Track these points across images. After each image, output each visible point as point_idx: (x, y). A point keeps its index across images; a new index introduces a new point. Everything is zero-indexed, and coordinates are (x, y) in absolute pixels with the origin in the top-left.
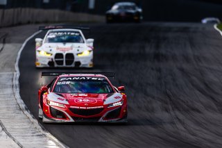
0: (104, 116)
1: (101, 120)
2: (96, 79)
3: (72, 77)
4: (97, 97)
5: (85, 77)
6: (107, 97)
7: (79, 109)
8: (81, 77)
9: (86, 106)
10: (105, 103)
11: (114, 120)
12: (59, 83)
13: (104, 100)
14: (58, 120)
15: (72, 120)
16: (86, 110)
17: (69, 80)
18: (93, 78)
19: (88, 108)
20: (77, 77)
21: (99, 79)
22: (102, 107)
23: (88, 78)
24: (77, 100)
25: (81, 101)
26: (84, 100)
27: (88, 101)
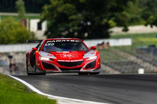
0: (84, 67)
1: (82, 70)
2: (74, 41)
3: (55, 40)
5: (65, 40)
7: (65, 62)
8: (62, 40)
10: (84, 57)
11: (92, 70)
12: (46, 45)
13: (83, 55)
15: (60, 71)
17: (53, 42)
18: (71, 41)
19: (71, 61)
20: (59, 40)
21: (76, 41)
22: (82, 60)
23: (68, 41)
24: (62, 56)
25: (65, 56)
26: (67, 56)
27: (71, 56)
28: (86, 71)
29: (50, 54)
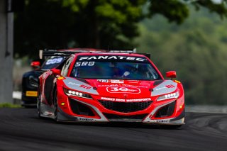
0: (153, 113)
1: (148, 119)
2: (133, 59)
3: (97, 56)
5: (117, 56)
6: (156, 84)
7: (115, 102)
8: (110, 56)
9: (126, 98)
10: (153, 94)
12: (78, 64)
13: (151, 90)
15: (103, 119)
16: (126, 103)
17: (93, 60)
18: (128, 58)
19: (128, 101)
20: (104, 56)
21: (137, 59)
22: (150, 99)
23: (121, 58)
24: (110, 89)
25: (116, 89)
26: (120, 89)
27: (127, 90)
28: (155, 121)
29: (85, 84)
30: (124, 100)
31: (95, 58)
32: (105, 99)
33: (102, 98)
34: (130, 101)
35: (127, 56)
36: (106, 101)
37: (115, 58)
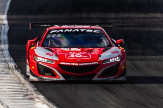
0: (99, 73)
1: (95, 78)
2: (91, 31)
3: (64, 29)
4: (91, 51)
6: (103, 51)
7: (71, 66)
8: (73, 29)
9: (79, 63)
10: (100, 59)
11: (111, 78)
12: (49, 36)
13: (99, 56)
14: (47, 78)
15: (62, 78)
16: (79, 66)
17: (60, 33)
18: (88, 31)
20: (69, 29)
21: (95, 31)
22: (97, 63)
23: (82, 30)
24: (68, 56)
25: (73, 56)
26: (76, 56)
27: (81, 56)
29: (50, 52)
30: (77, 64)
31: (62, 31)
32: (63, 63)
33: (61, 63)
34: (82, 64)
35: (87, 29)
36: (64, 65)
37: (78, 30)
